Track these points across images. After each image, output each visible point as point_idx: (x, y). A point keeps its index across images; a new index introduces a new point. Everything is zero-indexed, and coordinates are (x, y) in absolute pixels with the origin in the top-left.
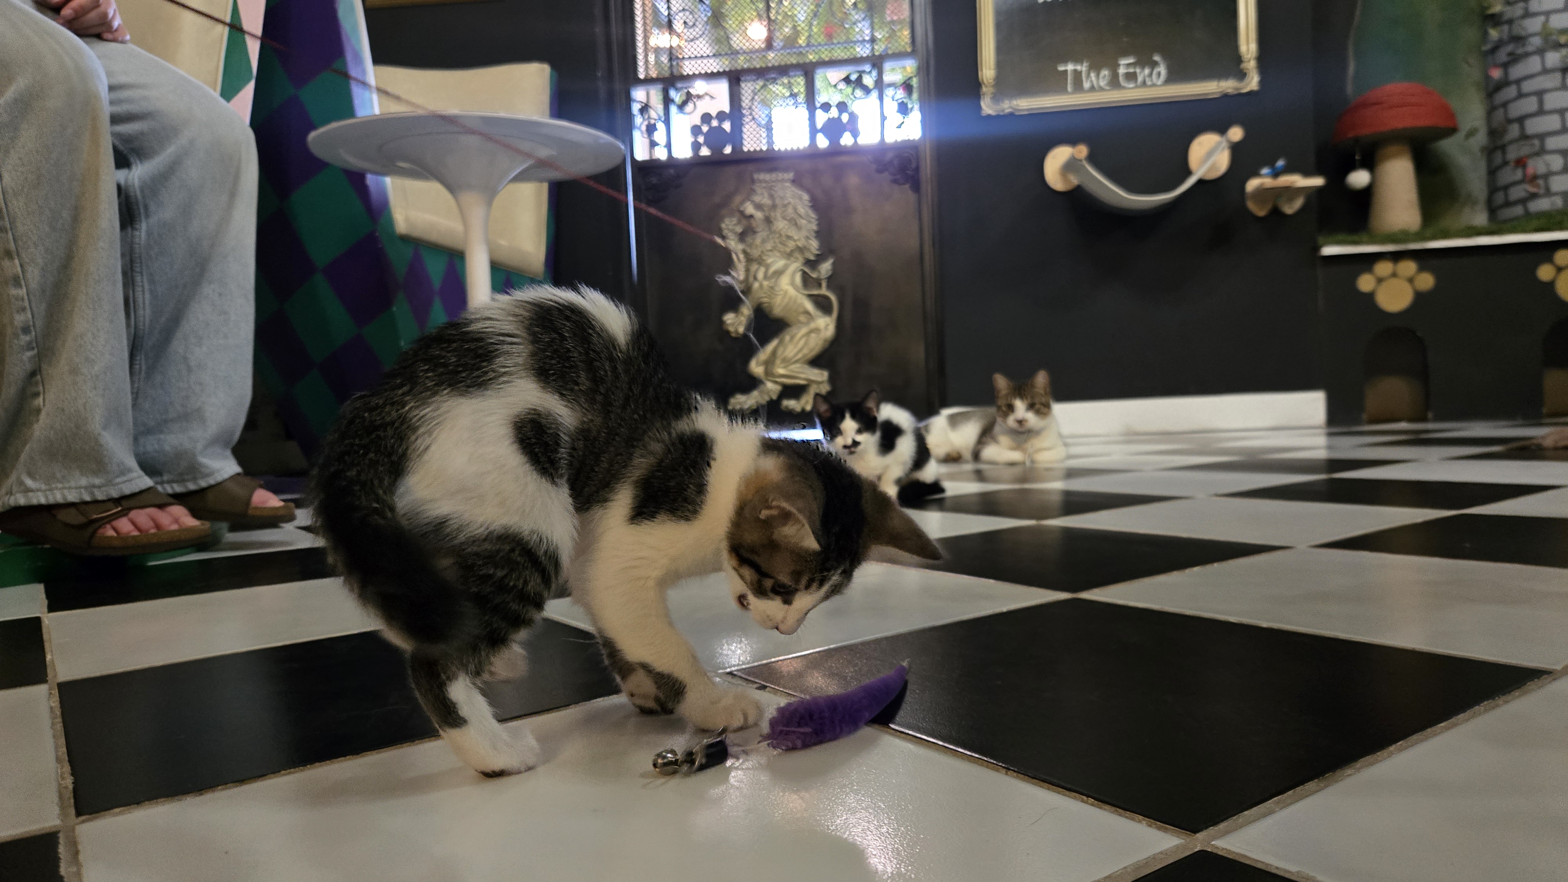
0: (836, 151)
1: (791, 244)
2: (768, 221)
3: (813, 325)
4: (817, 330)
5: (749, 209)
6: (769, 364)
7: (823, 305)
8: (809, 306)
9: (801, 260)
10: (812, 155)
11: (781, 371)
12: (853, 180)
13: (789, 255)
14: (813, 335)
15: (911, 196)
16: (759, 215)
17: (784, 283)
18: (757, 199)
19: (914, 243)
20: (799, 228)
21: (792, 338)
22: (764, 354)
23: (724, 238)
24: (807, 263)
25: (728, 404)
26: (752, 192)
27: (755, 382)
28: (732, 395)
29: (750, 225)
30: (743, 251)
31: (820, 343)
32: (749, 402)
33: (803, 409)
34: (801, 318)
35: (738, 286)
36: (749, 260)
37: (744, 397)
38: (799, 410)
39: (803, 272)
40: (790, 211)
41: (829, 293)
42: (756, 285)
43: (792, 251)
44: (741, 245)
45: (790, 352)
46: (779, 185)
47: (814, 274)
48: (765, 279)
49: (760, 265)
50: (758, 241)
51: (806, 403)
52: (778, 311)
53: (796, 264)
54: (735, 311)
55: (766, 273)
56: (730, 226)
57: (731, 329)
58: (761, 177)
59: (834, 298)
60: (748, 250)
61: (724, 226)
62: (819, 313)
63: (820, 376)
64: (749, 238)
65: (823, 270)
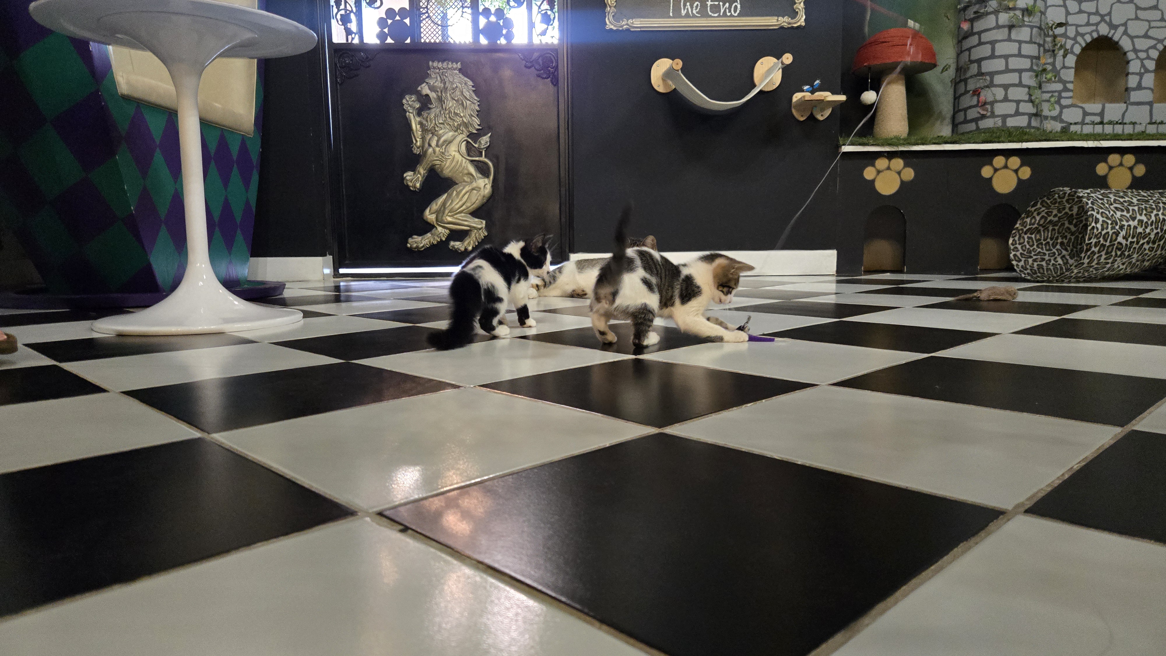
0: (493, 49)
1: (459, 120)
2: (440, 100)
3: (474, 185)
4: (478, 189)
5: (425, 89)
6: (439, 213)
7: (482, 169)
8: (472, 169)
9: (466, 133)
10: (475, 50)
11: (450, 219)
12: (507, 73)
13: (457, 129)
14: (475, 192)
15: (551, 88)
16: (433, 95)
17: (453, 149)
18: (431, 82)
19: (553, 125)
20: (465, 108)
21: (458, 194)
22: (436, 205)
23: (405, 111)
24: (471, 135)
25: (407, 243)
26: (428, 76)
27: (428, 227)
28: (411, 236)
29: (425, 103)
30: (421, 123)
31: (480, 198)
32: (424, 242)
33: (466, 249)
34: (465, 178)
35: (416, 151)
36: (425, 130)
37: (420, 238)
38: (463, 249)
39: (468, 142)
40: (458, 93)
41: (486, 160)
42: (430, 150)
43: (459, 125)
44: (418, 119)
45: (456, 204)
46: (449, 72)
47: (476, 146)
48: (437, 145)
49: (433, 134)
50: (432, 116)
51: (469, 244)
52: (447, 172)
53: (461, 136)
54: (414, 170)
55: (438, 141)
56: (410, 102)
57: (410, 184)
58: (435, 64)
59: (490, 164)
60: (424, 122)
61: (404, 101)
62: (480, 176)
63: (479, 224)
64: (425, 114)
65: (483, 142)
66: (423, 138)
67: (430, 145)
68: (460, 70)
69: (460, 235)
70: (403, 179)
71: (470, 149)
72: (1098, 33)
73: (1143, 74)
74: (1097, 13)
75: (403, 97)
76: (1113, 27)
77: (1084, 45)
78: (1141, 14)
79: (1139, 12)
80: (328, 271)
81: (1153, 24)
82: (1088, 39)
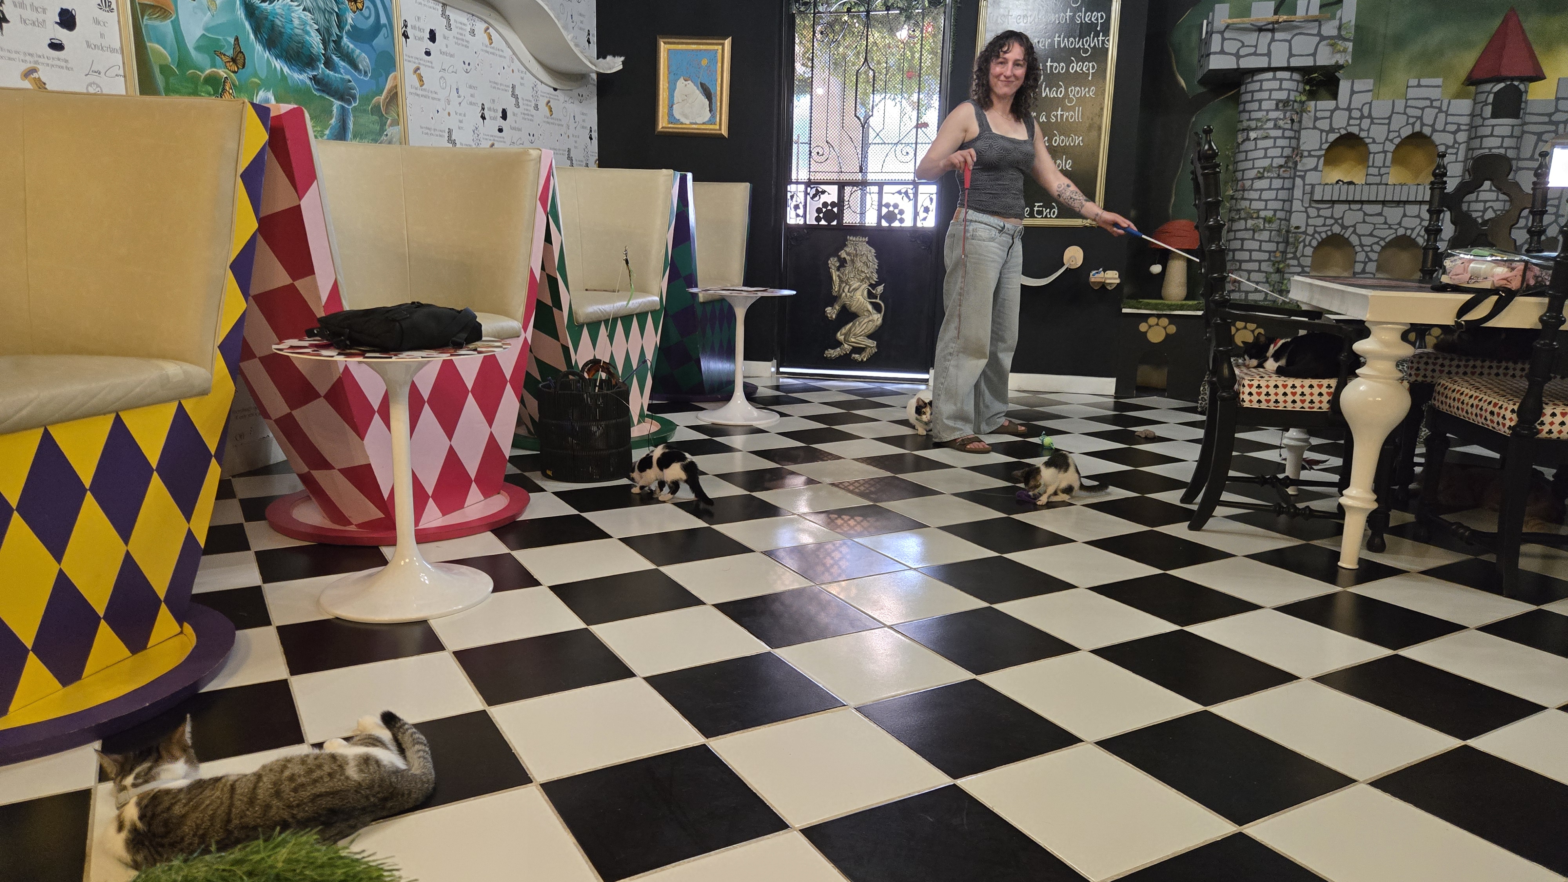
0: (890, 229)
1: (863, 275)
2: (853, 261)
3: (871, 318)
4: (872, 321)
5: (843, 254)
6: (846, 335)
7: (877, 307)
8: (870, 307)
9: (868, 283)
10: (878, 229)
11: (853, 340)
13: (862, 281)
14: (870, 323)
16: (848, 258)
17: (858, 293)
18: (847, 249)
20: (868, 267)
21: (860, 323)
22: (844, 330)
23: (829, 268)
24: (871, 285)
25: (824, 353)
26: (845, 245)
27: (839, 344)
28: (827, 349)
29: (843, 263)
30: (839, 276)
31: (874, 327)
32: (835, 354)
33: (862, 360)
34: (865, 313)
35: (834, 294)
36: (841, 281)
37: (833, 351)
38: (860, 360)
39: (869, 289)
40: (864, 258)
41: (881, 302)
42: (844, 294)
43: (864, 279)
44: (838, 273)
45: (858, 330)
46: (860, 243)
47: (874, 292)
48: (848, 292)
49: (846, 284)
50: (847, 272)
51: (864, 357)
52: (853, 309)
53: (865, 285)
54: (832, 306)
55: (849, 289)
56: (833, 262)
57: (829, 315)
58: (851, 238)
59: (883, 305)
60: (841, 276)
61: (829, 262)
62: (875, 312)
63: (872, 344)
64: (842, 269)
65: (879, 290)
66: (840, 286)
67: (843, 291)
68: (867, 243)
69: (859, 350)
70: (825, 312)
71: (871, 295)
72: (1332, 232)
73: (1367, 262)
74: (1332, 217)
75: (829, 259)
76: (1343, 227)
77: (1320, 240)
78: (1367, 219)
79: (1366, 217)
80: (773, 369)
81: (1377, 226)
82: (1324, 235)
